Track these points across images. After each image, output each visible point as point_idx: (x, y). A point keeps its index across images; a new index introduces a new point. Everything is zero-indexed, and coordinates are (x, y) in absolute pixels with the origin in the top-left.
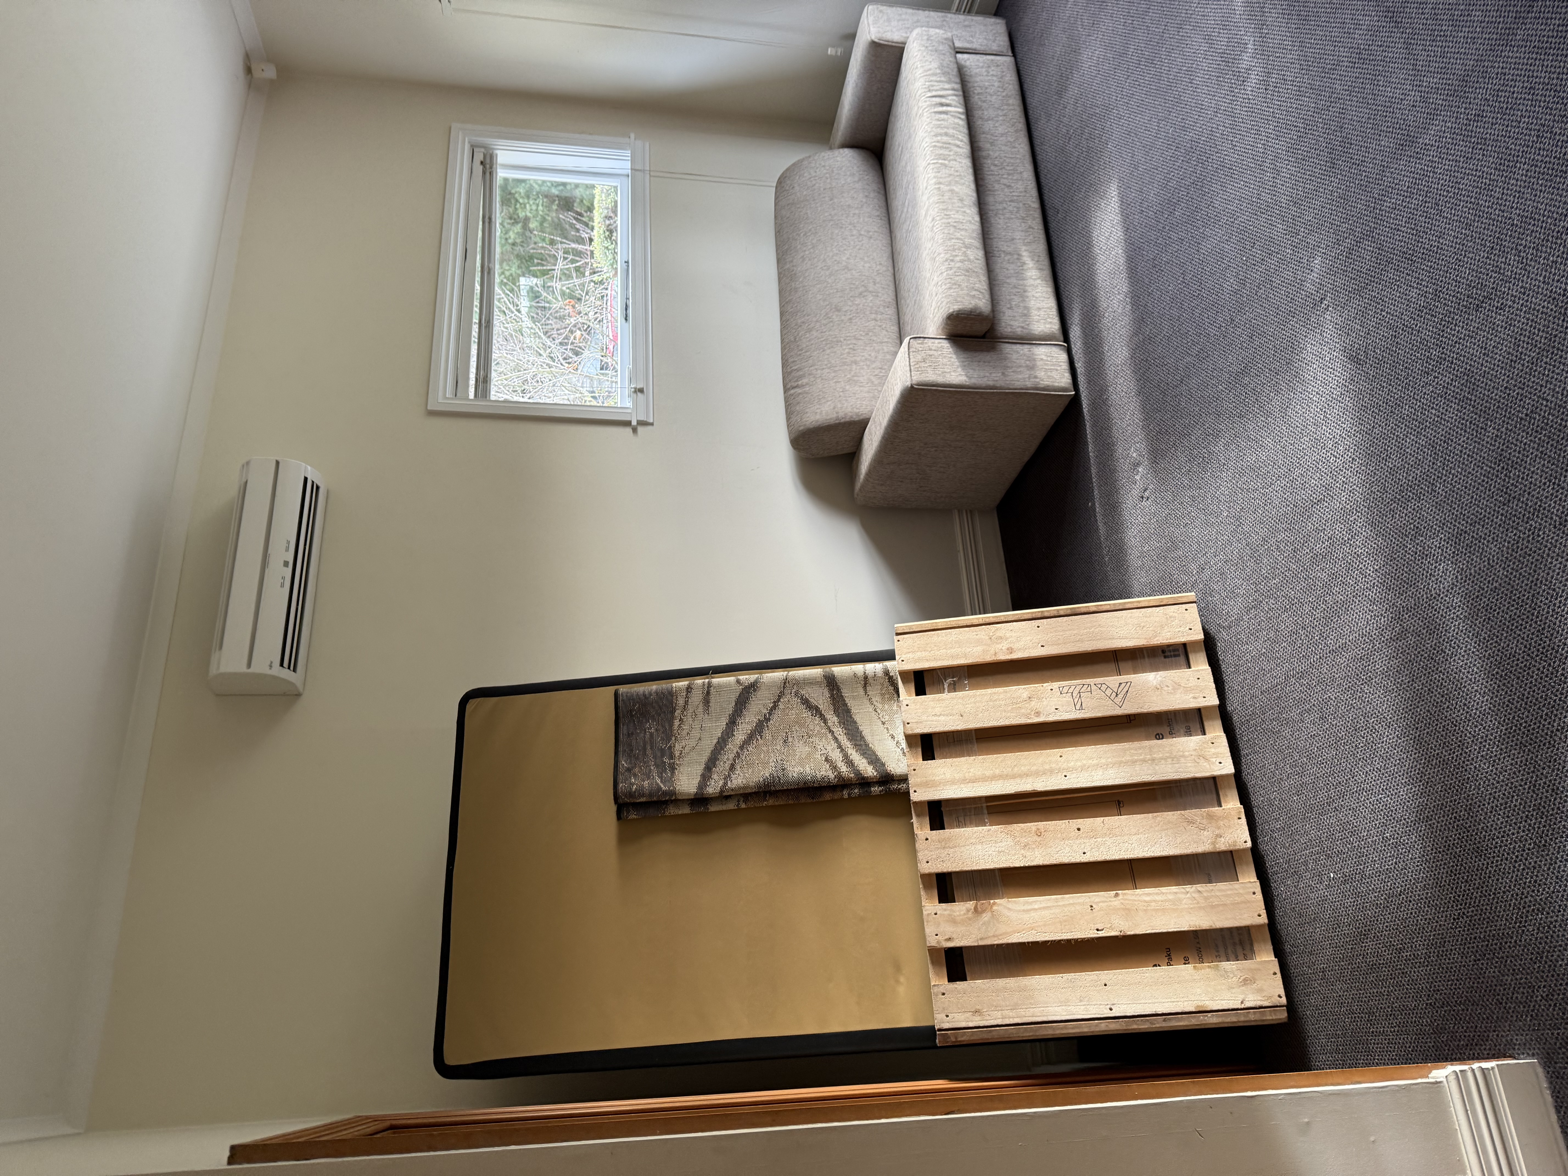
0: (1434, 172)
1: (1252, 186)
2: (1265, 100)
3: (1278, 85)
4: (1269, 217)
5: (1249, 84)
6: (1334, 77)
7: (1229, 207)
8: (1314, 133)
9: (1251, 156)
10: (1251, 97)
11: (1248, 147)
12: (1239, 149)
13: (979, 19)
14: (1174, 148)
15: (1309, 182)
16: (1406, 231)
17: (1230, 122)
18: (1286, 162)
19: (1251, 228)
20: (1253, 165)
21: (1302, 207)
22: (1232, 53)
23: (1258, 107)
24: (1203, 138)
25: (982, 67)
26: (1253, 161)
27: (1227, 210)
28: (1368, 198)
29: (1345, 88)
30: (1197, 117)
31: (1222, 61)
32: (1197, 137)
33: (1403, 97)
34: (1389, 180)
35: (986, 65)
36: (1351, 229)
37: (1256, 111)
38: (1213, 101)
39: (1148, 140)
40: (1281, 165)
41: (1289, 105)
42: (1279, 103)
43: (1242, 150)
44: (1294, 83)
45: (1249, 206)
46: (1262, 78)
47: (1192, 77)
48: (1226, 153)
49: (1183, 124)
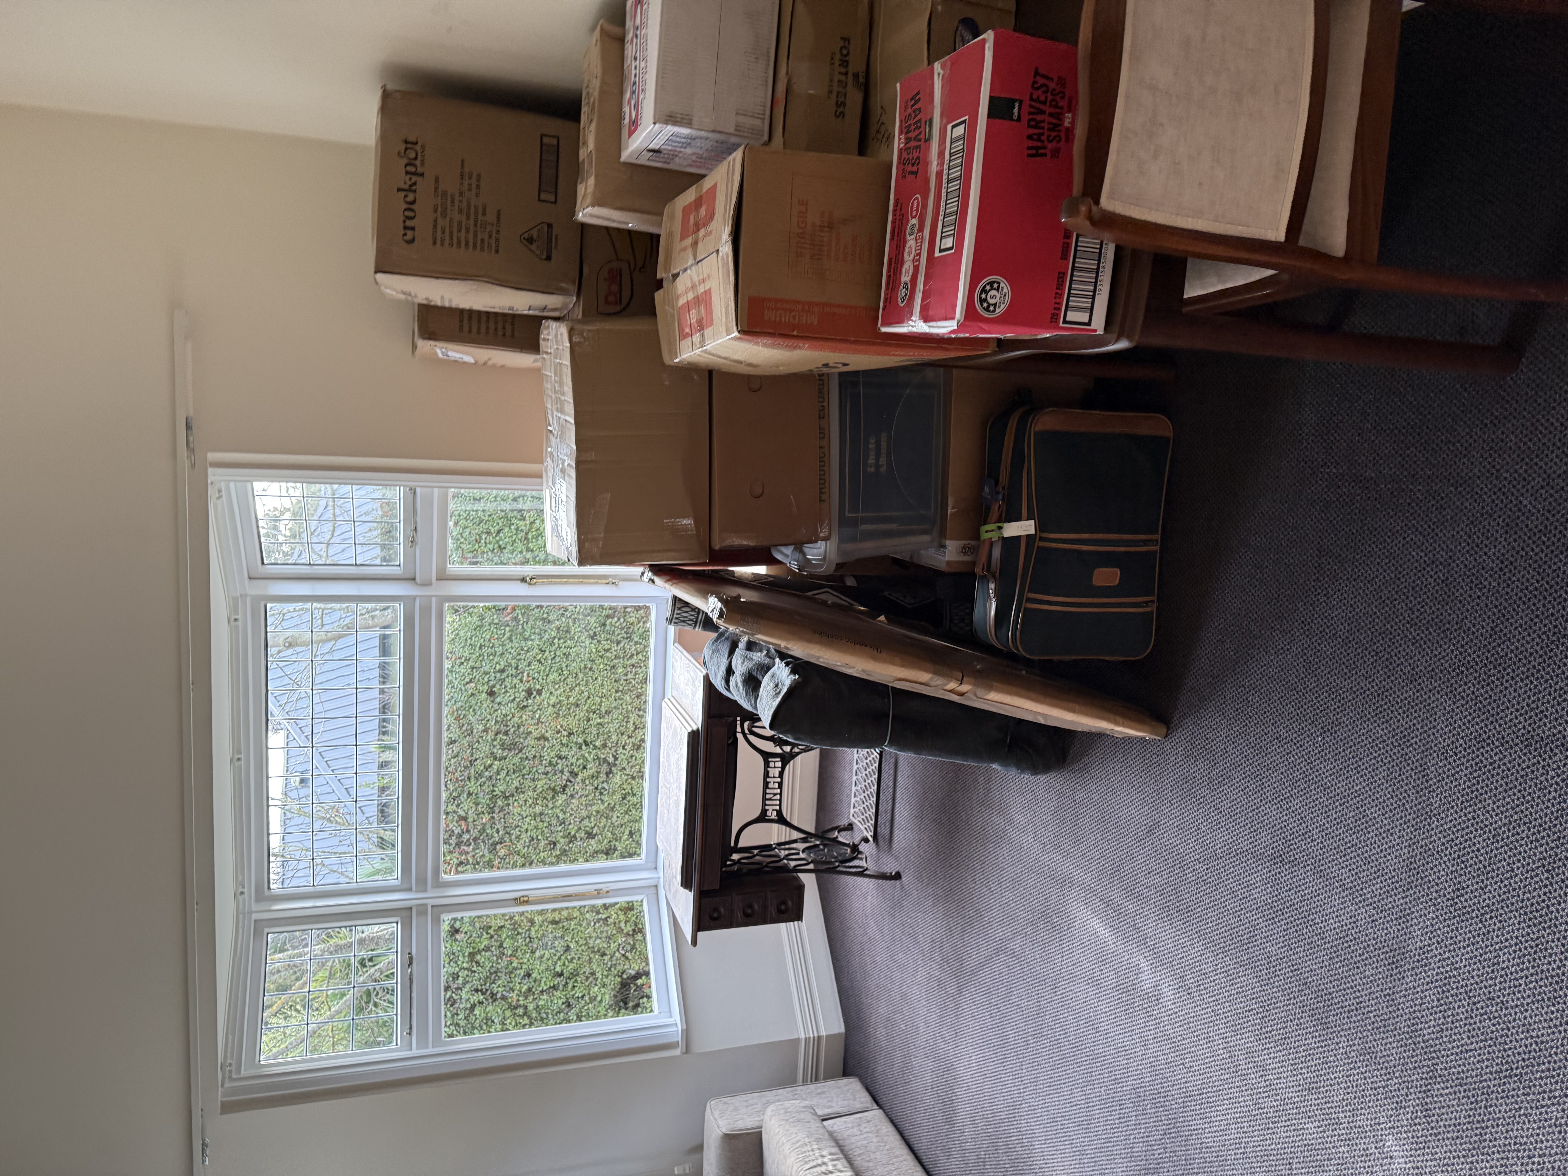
0: (1456, 969)
1: (1242, 1099)
2: (1194, 1004)
3: (1200, 983)
4: (1288, 1123)
5: (1166, 999)
6: (1259, 942)
7: (1227, 1137)
8: (1277, 1005)
9: (1218, 1068)
10: (1176, 1010)
11: (1207, 1060)
12: (1197, 1068)
13: (831, 1083)
14: (1118, 1108)
15: (1309, 1058)
16: (1477, 1047)
17: (1168, 1046)
18: (1265, 1052)
19: (1273, 1147)
20: (1227, 1076)
21: (1322, 1089)
22: (1127, 980)
23: (1192, 1015)
24: (1147, 1079)
25: (853, 1127)
26: (1223, 1072)
27: (1227, 1142)
28: (1397, 1037)
29: (1279, 946)
30: (1125, 1062)
31: (1122, 993)
32: (1139, 1081)
33: (1354, 919)
34: (1407, 1005)
35: (855, 1124)
36: (1404, 1082)
37: (1191, 1020)
38: (1134, 1037)
39: (1081, 1115)
40: (1261, 1058)
41: (1226, 994)
42: (1214, 998)
43: (1202, 1067)
44: (1218, 972)
45: (1252, 1123)
46: (1177, 986)
47: (1096, 1026)
48: (1184, 1080)
49: (1113, 1078)
